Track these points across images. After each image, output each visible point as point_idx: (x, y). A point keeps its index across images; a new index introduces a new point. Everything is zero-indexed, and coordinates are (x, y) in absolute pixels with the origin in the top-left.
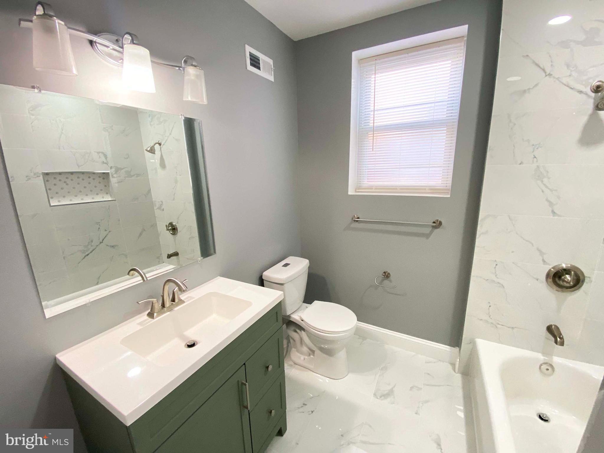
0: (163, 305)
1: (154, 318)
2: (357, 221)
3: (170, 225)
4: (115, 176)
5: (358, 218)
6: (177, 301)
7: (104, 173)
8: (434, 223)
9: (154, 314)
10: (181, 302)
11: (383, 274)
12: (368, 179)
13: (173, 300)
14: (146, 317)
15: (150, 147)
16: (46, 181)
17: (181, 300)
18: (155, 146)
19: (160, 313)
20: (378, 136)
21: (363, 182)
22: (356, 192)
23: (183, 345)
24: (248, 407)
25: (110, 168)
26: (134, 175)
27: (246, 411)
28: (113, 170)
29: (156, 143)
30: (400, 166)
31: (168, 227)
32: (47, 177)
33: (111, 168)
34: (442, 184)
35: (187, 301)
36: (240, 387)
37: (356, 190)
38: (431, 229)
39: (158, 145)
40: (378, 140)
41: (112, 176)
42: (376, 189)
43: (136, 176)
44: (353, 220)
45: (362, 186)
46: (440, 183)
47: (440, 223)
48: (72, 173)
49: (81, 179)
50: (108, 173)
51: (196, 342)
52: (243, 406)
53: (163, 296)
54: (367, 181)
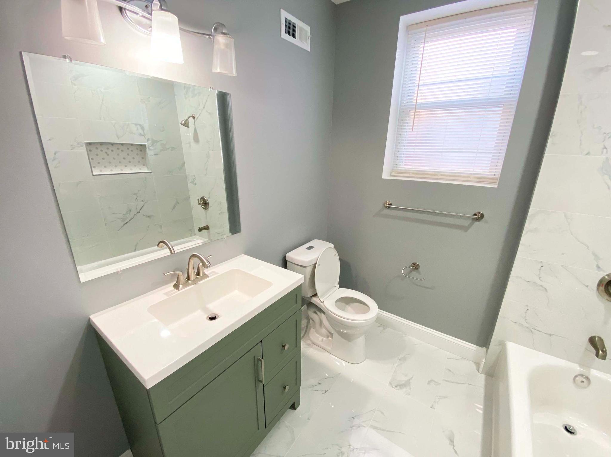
0: (188, 278)
1: (180, 289)
2: (389, 207)
3: (202, 200)
4: (151, 148)
5: (391, 204)
6: (202, 275)
7: (141, 145)
8: (475, 215)
9: (179, 286)
10: (206, 276)
11: (411, 265)
12: (405, 162)
13: (198, 274)
14: (172, 288)
15: (184, 121)
16: (89, 151)
17: (206, 274)
18: (189, 120)
19: (186, 285)
20: (421, 115)
21: (400, 165)
22: (391, 176)
23: (205, 317)
24: (262, 381)
25: (146, 140)
26: (169, 149)
27: (261, 385)
28: (150, 142)
29: (190, 117)
30: (442, 149)
31: (199, 201)
32: (90, 147)
33: (148, 140)
34: (490, 172)
35: (211, 276)
36: (257, 362)
37: (391, 174)
38: (471, 221)
39: (192, 118)
40: (420, 119)
41: (149, 148)
42: (414, 173)
43: (170, 149)
44: (384, 206)
45: (398, 170)
46: (488, 171)
47: (482, 216)
48: (112, 144)
49: (120, 150)
50: (145, 145)
51: (218, 315)
52: (258, 380)
53: (188, 269)
54: (405, 165)
